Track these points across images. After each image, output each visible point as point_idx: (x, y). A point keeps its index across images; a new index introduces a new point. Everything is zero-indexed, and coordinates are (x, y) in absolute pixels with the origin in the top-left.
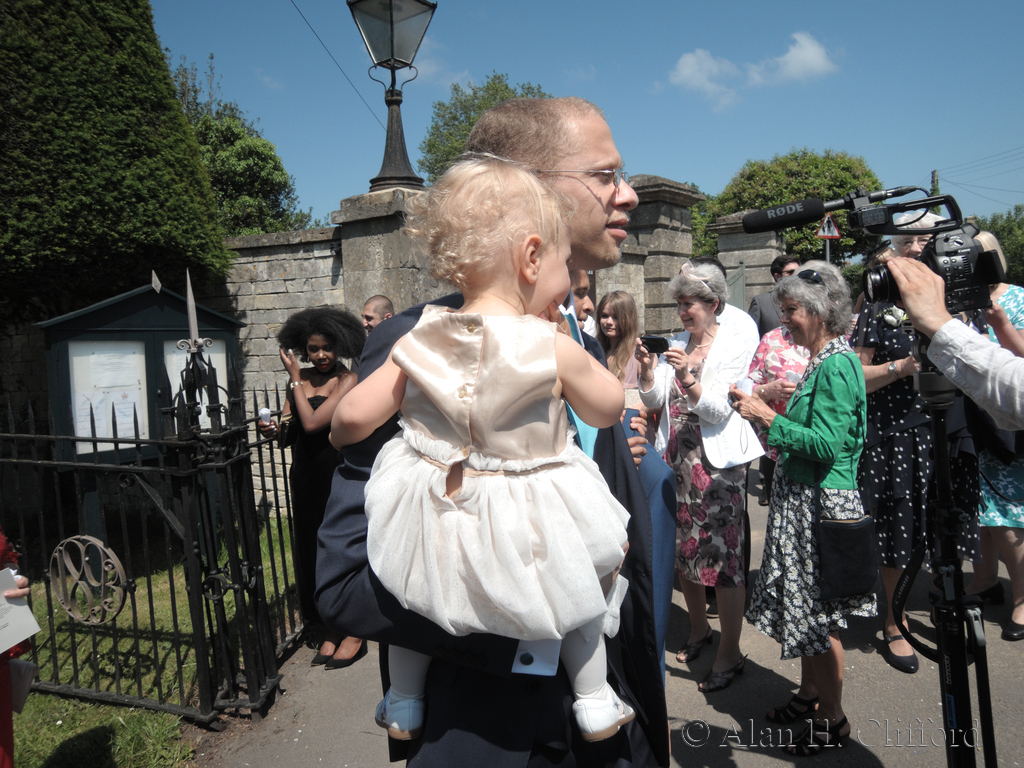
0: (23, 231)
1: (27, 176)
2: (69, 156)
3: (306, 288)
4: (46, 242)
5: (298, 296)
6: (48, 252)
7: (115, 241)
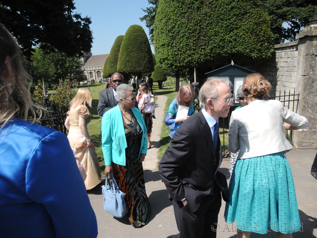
0: (201, 54)
1: (203, 42)
2: (212, 35)
3: (292, 61)
4: (206, 56)
5: (290, 63)
6: (207, 58)
7: (222, 54)
